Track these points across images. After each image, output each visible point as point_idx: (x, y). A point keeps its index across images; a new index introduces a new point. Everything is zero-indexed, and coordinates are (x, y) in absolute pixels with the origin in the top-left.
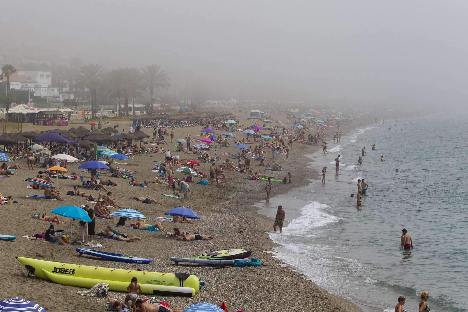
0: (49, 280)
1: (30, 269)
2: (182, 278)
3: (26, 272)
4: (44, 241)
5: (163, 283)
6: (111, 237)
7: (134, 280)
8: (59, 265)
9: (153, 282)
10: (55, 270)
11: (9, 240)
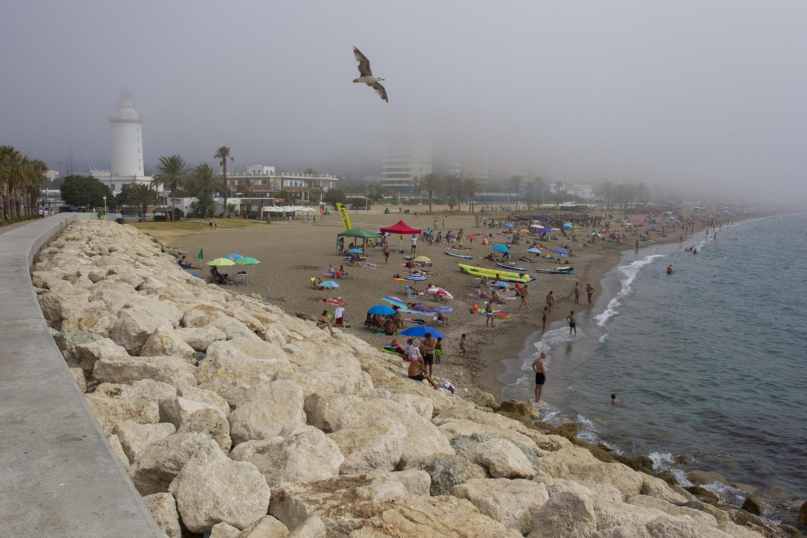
0: (468, 274)
1: (462, 269)
2: (522, 275)
3: (459, 270)
4: (488, 260)
5: (513, 277)
6: (524, 260)
7: (497, 275)
8: (473, 268)
9: (509, 276)
10: (471, 270)
11: (470, 258)
